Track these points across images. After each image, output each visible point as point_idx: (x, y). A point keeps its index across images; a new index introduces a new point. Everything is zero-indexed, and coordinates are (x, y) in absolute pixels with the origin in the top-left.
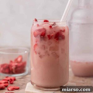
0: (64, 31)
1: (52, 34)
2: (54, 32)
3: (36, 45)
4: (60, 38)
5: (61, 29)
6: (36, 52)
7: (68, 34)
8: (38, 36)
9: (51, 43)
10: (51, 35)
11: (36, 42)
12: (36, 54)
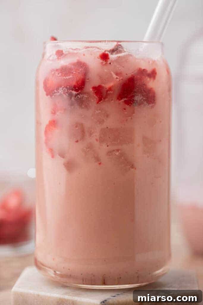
0: (153, 74)
1: (111, 84)
2: (117, 74)
3: (53, 123)
4: (138, 98)
5: (144, 66)
6: (51, 150)
7: (170, 90)
8: (61, 91)
9: (107, 116)
10: (107, 86)
11: (54, 113)
12: (53, 157)
